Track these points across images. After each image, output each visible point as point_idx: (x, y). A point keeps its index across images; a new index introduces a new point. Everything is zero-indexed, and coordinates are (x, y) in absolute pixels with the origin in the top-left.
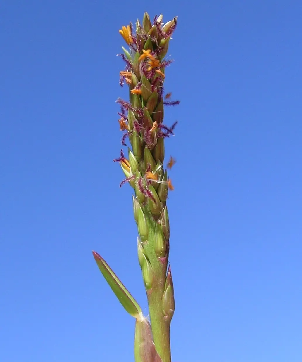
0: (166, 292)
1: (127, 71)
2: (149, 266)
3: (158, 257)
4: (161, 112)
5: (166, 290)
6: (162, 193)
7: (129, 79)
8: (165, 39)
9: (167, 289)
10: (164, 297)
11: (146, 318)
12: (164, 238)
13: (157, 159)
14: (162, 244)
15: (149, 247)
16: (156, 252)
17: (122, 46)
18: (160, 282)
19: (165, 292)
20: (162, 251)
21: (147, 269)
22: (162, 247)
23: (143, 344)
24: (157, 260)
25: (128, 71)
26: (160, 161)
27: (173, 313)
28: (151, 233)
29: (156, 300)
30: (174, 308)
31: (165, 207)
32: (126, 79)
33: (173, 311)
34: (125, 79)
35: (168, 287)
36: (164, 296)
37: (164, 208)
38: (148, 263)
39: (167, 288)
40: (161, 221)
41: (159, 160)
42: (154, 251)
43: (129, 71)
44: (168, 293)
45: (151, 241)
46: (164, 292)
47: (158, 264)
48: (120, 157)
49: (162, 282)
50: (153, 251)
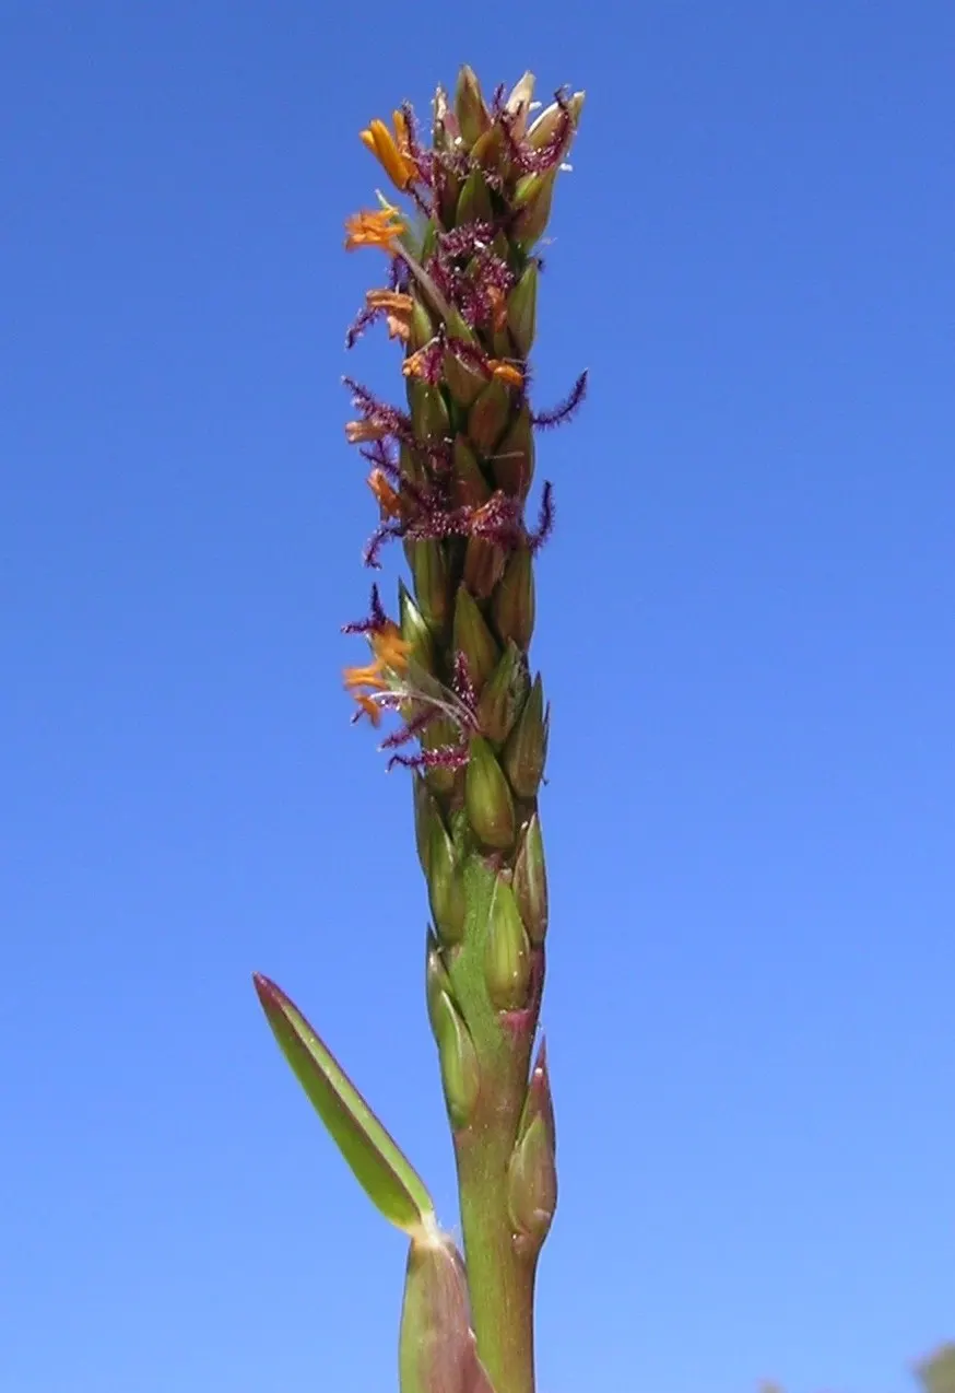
0: (523, 1144)
1: (394, 291)
2: (464, 1041)
3: (498, 1008)
4: (522, 454)
5: (524, 1136)
6: (520, 766)
7: (403, 322)
8: (538, 175)
9: (530, 1130)
10: (515, 1161)
11: (447, 1238)
12: (523, 940)
13: (503, 633)
14: (514, 963)
15: (465, 969)
16: (493, 991)
17: (377, 191)
18: (504, 1104)
19: (520, 1143)
20: (512, 988)
21: (458, 1053)
22: (515, 974)
23: (432, 1336)
24: (496, 1020)
25: (397, 288)
26: (513, 643)
27: (548, 1223)
28: (474, 916)
29: (486, 1172)
30: (555, 1206)
31: (533, 817)
32: (391, 319)
33: (548, 1215)
34: (385, 320)
35: (533, 1124)
36: (513, 1157)
37: (529, 823)
38: (461, 1029)
39: (526, 1128)
40: (513, 870)
41: (509, 639)
42: (483, 983)
43: (401, 291)
44: (531, 1144)
45: (474, 944)
46: (517, 1143)
47: (497, 1036)
48: (370, 615)
49: (509, 1104)
50: (482, 987)
